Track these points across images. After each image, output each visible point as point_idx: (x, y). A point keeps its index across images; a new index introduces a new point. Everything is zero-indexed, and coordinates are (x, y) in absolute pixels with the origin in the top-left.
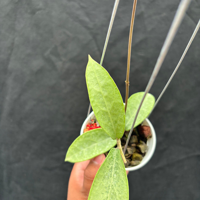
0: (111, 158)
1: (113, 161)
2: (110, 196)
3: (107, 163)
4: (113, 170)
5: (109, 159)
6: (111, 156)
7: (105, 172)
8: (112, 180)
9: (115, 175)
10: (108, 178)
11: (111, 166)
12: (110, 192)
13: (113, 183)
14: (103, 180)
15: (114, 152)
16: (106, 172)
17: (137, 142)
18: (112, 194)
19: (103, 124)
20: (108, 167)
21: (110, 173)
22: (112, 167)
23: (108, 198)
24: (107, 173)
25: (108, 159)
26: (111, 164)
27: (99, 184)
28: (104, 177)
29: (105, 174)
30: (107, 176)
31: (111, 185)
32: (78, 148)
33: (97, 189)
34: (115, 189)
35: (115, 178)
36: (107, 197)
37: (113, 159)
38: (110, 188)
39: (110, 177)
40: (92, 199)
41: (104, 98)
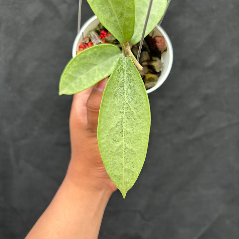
0: (121, 69)
1: (123, 73)
2: (126, 117)
3: (117, 76)
4: (125, 84)
5: (119, 71)
6: (120, 67)
7: (115, 88)
8: (126, 96)
9: (129, 90)
10: (120, 95)
11: (122, 80)
12: (125, 112)
13: (127, 100)
14: (114, 98)
15: (123, 61)
16: (117, 88)
17: (149, 59)
18: (128, 114)
19: (104, 18)
20: (118, 82)
21: (122, 89)
22: (123, 80)
23: (124, 119)
24: (118, 90)
25: (116, 71)
26: (121, 77)
27: (109, 103)
28: (114, 95)
29: (116, 90)
30: (118, 94)
31: (125, 104)
32: (74, 75)
33: (108, 110)
34: (131, 107)
35: (129, 94)
36: (122, 119)
37: (124, 70)
38: (125, 106)
39: (122, 94)
40: (103, 123)
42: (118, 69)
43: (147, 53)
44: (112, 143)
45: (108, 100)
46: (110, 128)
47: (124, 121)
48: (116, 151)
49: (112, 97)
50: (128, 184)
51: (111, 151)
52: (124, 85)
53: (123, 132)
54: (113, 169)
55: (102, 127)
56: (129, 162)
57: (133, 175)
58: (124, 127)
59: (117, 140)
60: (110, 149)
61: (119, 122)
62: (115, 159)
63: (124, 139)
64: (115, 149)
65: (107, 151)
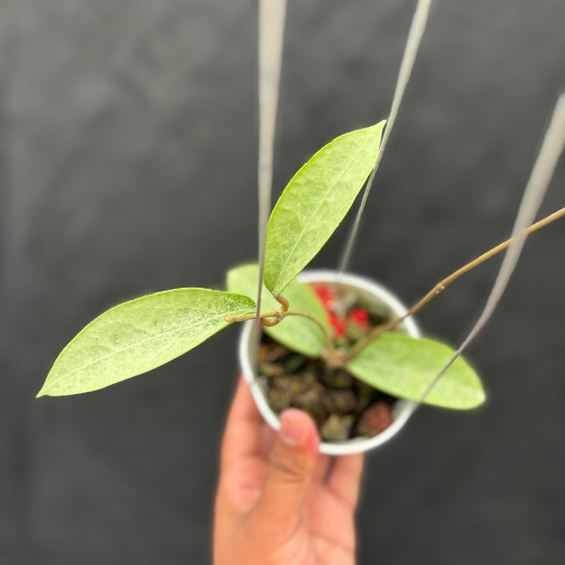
0: (231, 305)
1: (227, 310)
2: (157, 339)
3: (215, 301)
4: (209, 319)
5: (226, 301)
6: (232, 301)
7: (197, 306)
8: (190, 326)
10: (190, 319)
11: (214, 312)
12: (165, 334)
14: (180, 310)
15: (246, 305)
16: (198, 308)
18: (163, 339)
20: (209, 307)
21: (200, 317)
22: (214, 314)
24: (196, 311)
26: (218, 309)
27: (168, 306)
28: (186, 309)
29: (194, 308)
30: (190, 314)
31: (178, 330)
35: (195, 330)
36: (153, 335)
37: (232, 309)
38: (173, 331)
39: (192, 321)
40: (135, 309)
41: (321, 202)
42: (227, 299)
44: (110, 334)
45: (172, 302)
46: (131, 323)
47: (149, 338)
48: (100, 347)
49: (180, 307)
50: (56, 388)
51: (97, 339)
52: (207, 317)
53: (132, 346)
54: (72, 355)
55: (128, 309)
56: (88, 373)
57: (70, 387)
58: (140, 343)
59: (117, 341)
60: (99, 337)
61: (145, 333)
62: (87, 350)
63: (121, 350)
64: (102, 344)
65: (95, 332)
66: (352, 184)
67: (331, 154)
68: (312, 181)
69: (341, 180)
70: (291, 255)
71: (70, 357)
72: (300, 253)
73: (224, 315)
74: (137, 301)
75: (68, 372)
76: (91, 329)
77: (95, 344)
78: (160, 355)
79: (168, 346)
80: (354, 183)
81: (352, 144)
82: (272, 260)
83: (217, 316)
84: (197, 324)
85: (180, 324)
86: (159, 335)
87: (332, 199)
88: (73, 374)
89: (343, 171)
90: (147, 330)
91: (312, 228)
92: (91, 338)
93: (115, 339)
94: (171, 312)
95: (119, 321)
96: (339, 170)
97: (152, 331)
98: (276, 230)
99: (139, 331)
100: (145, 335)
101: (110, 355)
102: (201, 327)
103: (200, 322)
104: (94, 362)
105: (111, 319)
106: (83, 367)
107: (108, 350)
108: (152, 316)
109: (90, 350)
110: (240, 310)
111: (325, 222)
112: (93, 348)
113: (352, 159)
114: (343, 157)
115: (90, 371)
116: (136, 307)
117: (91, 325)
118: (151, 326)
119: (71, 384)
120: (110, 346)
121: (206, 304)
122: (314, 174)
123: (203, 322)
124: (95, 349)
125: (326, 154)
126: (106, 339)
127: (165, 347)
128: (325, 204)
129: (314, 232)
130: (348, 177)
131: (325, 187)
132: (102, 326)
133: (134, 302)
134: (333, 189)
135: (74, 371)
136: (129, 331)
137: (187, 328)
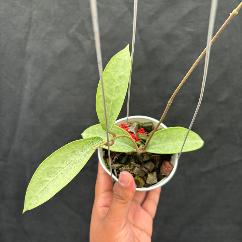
0: (92, 143)
1: (91, 145)
2: (66, 168)
3: (85, 143)
4: (85, 152)
5: (89, 142)
6: (92, 141)
8: (78, 158)
10: (77, 155)
11: (86, 148)
12: (69, 165)
14: (71, 153)
15: (98, 140)
16: (79, 149)
18: (69, 168)
20: (83, 147)
21: (81, 152)
22: (86, 149)
24: (78, 151)
25: (87, 141)
26: (88, 146)
27: (66, 153)
28: (74, 151)
29: (77, 150)
30: (76, 153)
31: (74, 161)
33: (62, 155)
34: (74, 166)
35: (81, 158)
36: (64, 168)
37: (93, 144)
38: (72, 163)
39: (78, 155)
40: (52, 159)
41: (115, 87)
42: (89, 141)
43: (154, 166)
44: (45, 174)
45: (67, 151)
46: (53, 166)
47: (63, 169)
48: (43, 181)
49: (71, 151)
50: (30, 206)
51: (41, 178)
52: (84, 151)
53: (57, 175)
54: (33, 188)
55: (49, 160)
56: (42, 194)
57: (37, 203)
58: (60, 173)
59: (49, 176)
60: (41, 177)
61: (60, 168)
62: (38, 184)
63: (53, 179)
64: (44, 179)
65: (39, 175)
66: (125, 75)
67: (112, 66)
68: (108, 80)
69: (120, 75)
70: (110, 113)
71: (32, 190)
72: (113, 111)
73: (91, 148)
74: (52, 156)
75: (33, 197)
76: (37, 175)
77: (40, 180)
78: (70, 175)
79: (72, 170)
80: (126, 75)
81: (119, 59)
82: (102, 118)
83: (88, 150)
84: (81, 156)
85: (74, 158)
86: (66, 167)
87: (119, 85)
88: (36, 197)
89: (119, 71)
90: (61, 166)
91: (115, 99)
92: (38, 178)
93: (48, 175)
94: (68, 155)
95: (47, 167)
96: (117, 71)
97: (63, 165)
98: (100, 105)
99: (57, 168)
100: (61, 169)
101: (49, 182)
102: (83, 156)
103: (82, 155)
104: (43, 188)
105: (44, 167)
106: (39, 192)
107: (47, 181)
108: (60, 160)
109: (39, 184)
110: (97, 143)
111: (120, 95)
112: (40, 182)
113: (121, 65)
114: (117, 65)
115: (43, 192)
116: (52, 158)
117: (36, 173)
118: (62, 164)
119: (36, 202)
120: (48, 179)
121: (82, 146)
122: (108, 77)
123: (83, 154)
124: (42, 182)
125: (110, 67)
126: (45, 177)
127: (71, 170)
128: (117, 87)
129: (116, 100)
130: (122, 73)
131: (114, 80)
132: (41, 171)
133: (51, 156)
134: (118, 80)
135: (36, 195)
136: (53, 170)
137: (77, 159)
